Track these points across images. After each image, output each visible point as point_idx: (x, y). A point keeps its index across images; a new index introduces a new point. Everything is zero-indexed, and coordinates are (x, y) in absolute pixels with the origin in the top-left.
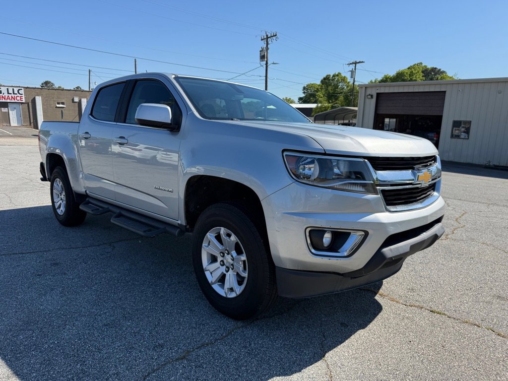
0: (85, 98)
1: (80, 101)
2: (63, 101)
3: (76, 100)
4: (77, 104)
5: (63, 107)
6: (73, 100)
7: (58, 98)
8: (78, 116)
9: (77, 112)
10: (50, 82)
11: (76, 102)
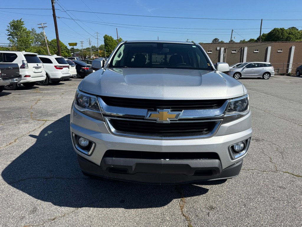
0: (223, 47)
1: (220, 49)
2: (211, 50)
3: (218, 49)
4: (218, 51)
5: (211, 53)
6: (216, 49)
7: (209, 48)
8: (218, 58)
9: (218, 55)
10: (217, 39)
11: (218, 50)
